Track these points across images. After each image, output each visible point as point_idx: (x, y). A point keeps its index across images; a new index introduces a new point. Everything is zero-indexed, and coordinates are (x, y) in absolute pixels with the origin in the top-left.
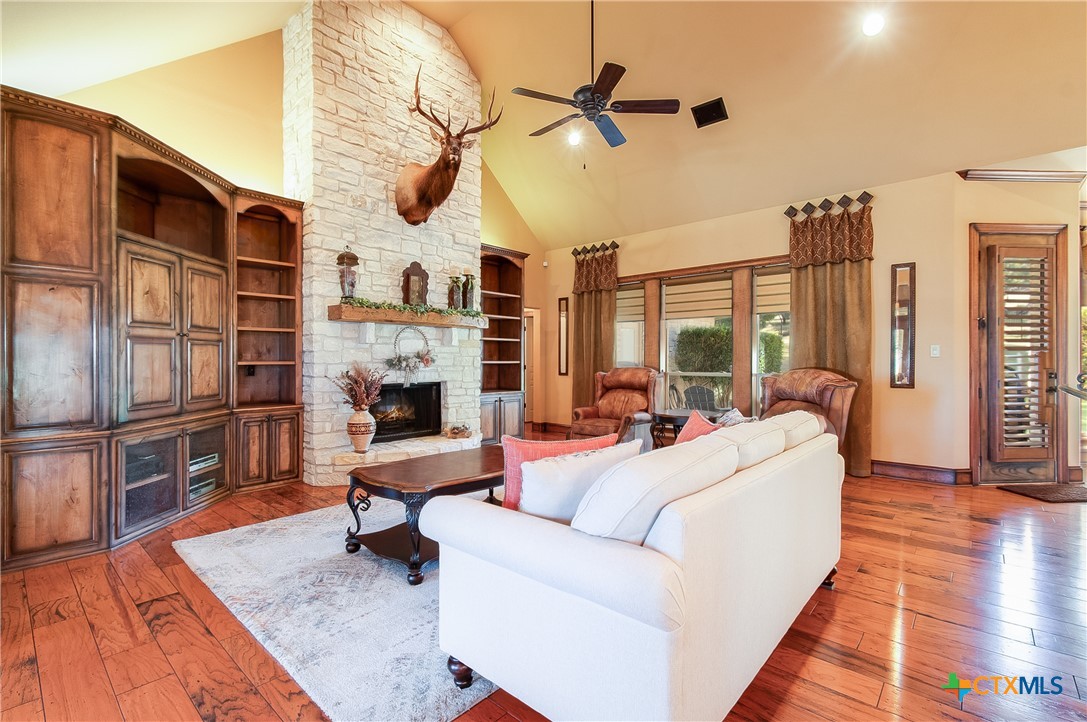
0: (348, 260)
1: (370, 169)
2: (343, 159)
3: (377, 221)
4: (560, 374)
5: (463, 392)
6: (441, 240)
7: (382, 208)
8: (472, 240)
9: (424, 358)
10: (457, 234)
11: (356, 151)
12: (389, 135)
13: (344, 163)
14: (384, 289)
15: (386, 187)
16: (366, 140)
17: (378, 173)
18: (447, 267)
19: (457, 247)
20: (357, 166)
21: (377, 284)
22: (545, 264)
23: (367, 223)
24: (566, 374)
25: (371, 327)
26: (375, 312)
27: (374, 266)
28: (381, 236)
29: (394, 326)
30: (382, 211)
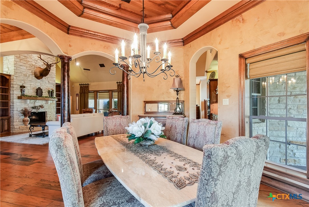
0: (22, 87)
1: (28, 68)
2: (21, 66)
3: (30, 79)
4: (77, 110)
5: (51, 114)
6: (46, 82)
7: (31, 76)
8: (53, 82)
9: (42, 107)
10: (50, 81)
11: (24, 65)
12: (33, 61)
13: (21, 67)
14: (32, 93)
15: (32, 72)
16: (27, 63)
17: (30, 69)
18: (47, 88)
19: (49, 84)
20: (25, 68)
21: (30, 91)
22: (73, 86)
23: (27, 79)
24: (78, 110)
25: (28, 101)
26: (30, 98)
27: (29, 88)
28: (31, 82)
29: (34, 100)
30: (31, 77)
